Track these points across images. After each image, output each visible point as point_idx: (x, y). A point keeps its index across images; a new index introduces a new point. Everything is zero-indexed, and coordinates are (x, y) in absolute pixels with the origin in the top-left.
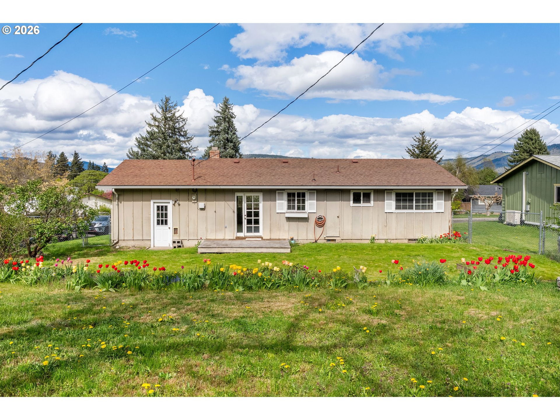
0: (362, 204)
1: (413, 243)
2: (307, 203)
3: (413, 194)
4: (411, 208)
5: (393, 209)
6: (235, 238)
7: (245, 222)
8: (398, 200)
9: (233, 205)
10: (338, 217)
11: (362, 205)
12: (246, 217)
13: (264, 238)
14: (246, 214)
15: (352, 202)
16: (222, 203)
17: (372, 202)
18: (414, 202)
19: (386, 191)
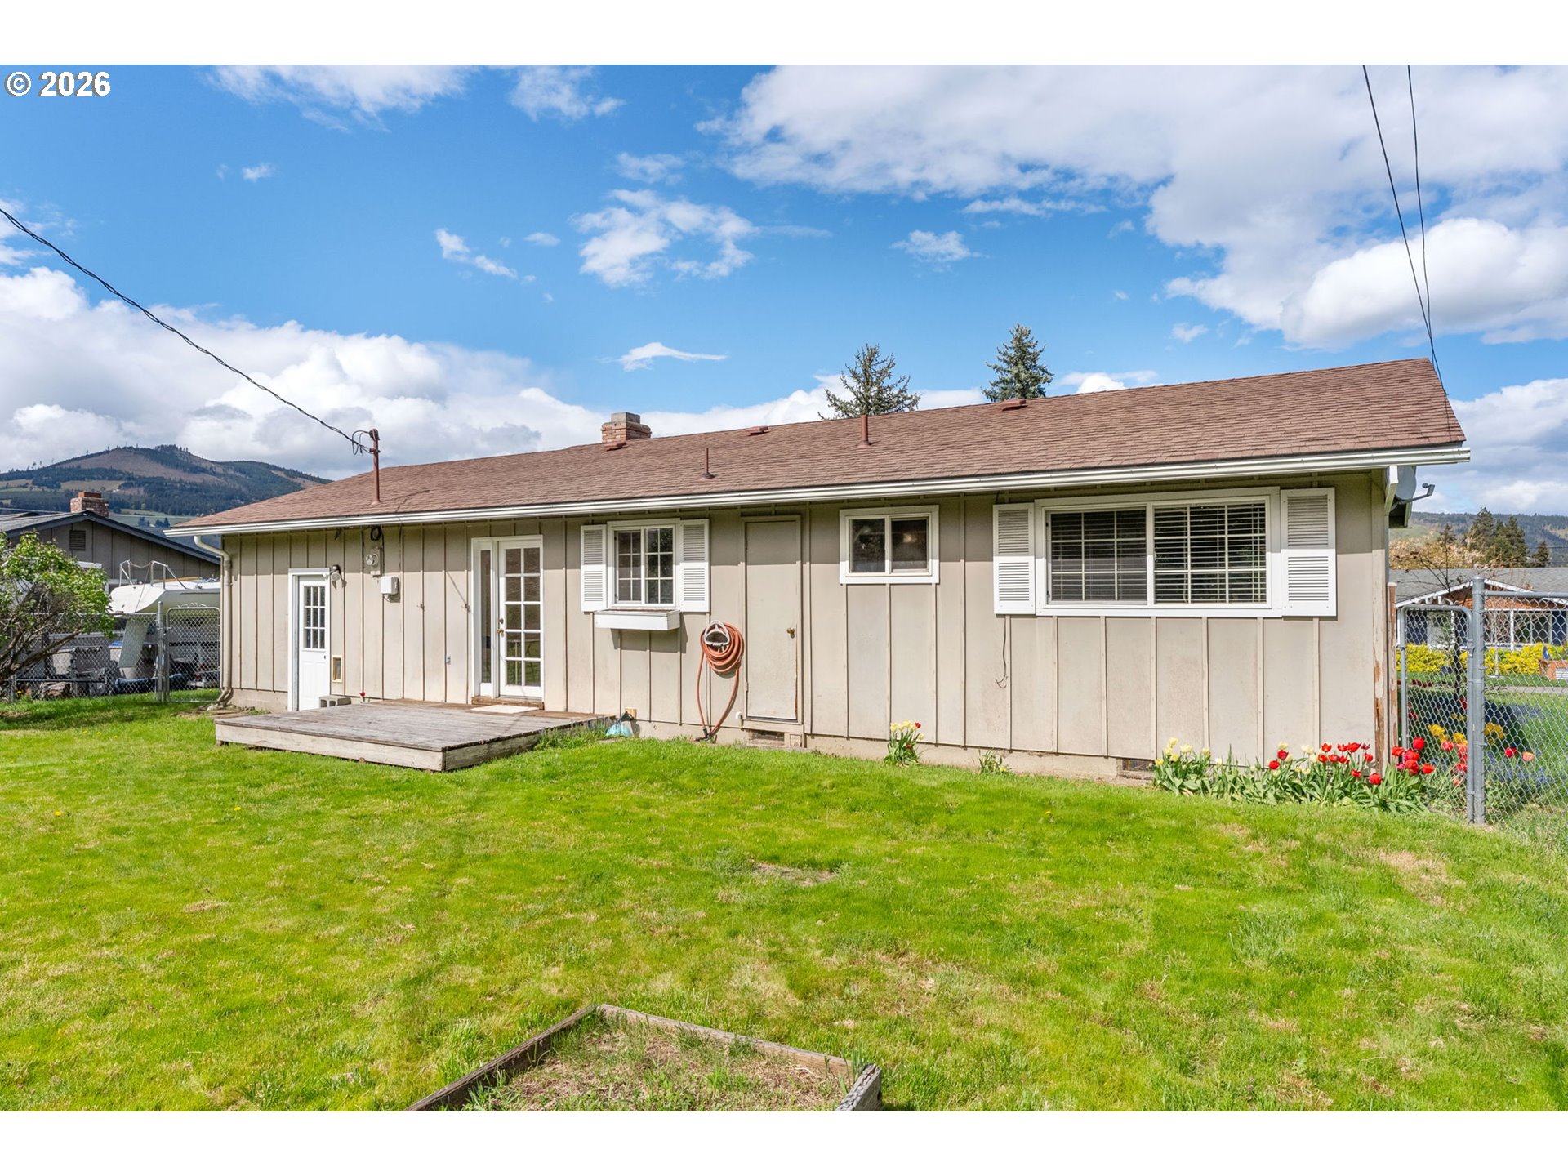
0: (889, 575)
1: (1140, 785)
4: (1133, 590)
5: (1036, 597)
6: (470, 703)
7: (500, 645)
8: (1061, 552)
9: (465, 581)
10: (792, 633)
11: (888, 581)
12: (503, 626)
13: (548, 708)
14: (503, 616)
15: (845, 565)
16: (436, 578)
17: (934, 563)
18: (1150, 559)
19: (996, 508)
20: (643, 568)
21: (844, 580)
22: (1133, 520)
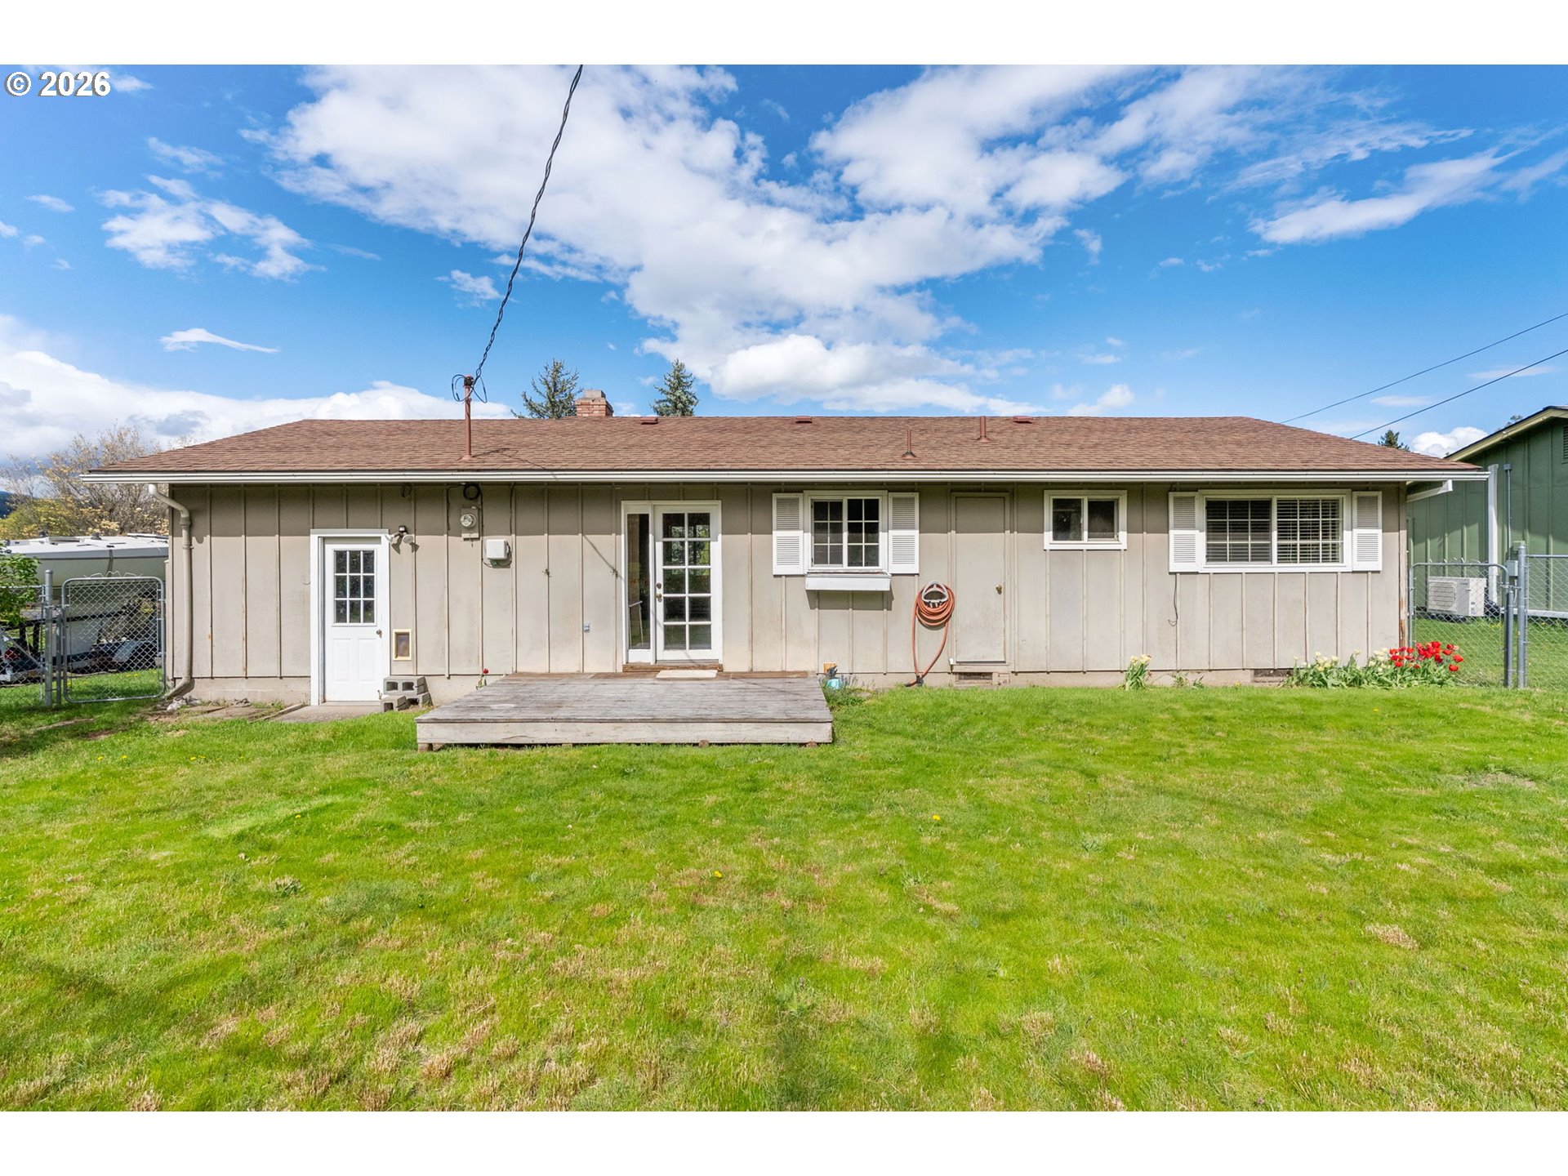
0: (1086, 542)
1: (1273, 684)
2: (886, 540)
3: (1267, 504)
4: (1262, 555)
5: (1200, 562)
6: (620, 670)
7: (657, 610)
8: (1214, 528)
9: (616, 546)
10: (999, 590)
11: (1085, 547)
12: (660, 591)
13: (726, 669)
14: (660, 580)
15: (1048, 535)
17: (1123, 535)
18: (1275, 534)
19: (1171, 495)
20: (845, 535)
21: (1047, 547)
22: (1262, 508)
